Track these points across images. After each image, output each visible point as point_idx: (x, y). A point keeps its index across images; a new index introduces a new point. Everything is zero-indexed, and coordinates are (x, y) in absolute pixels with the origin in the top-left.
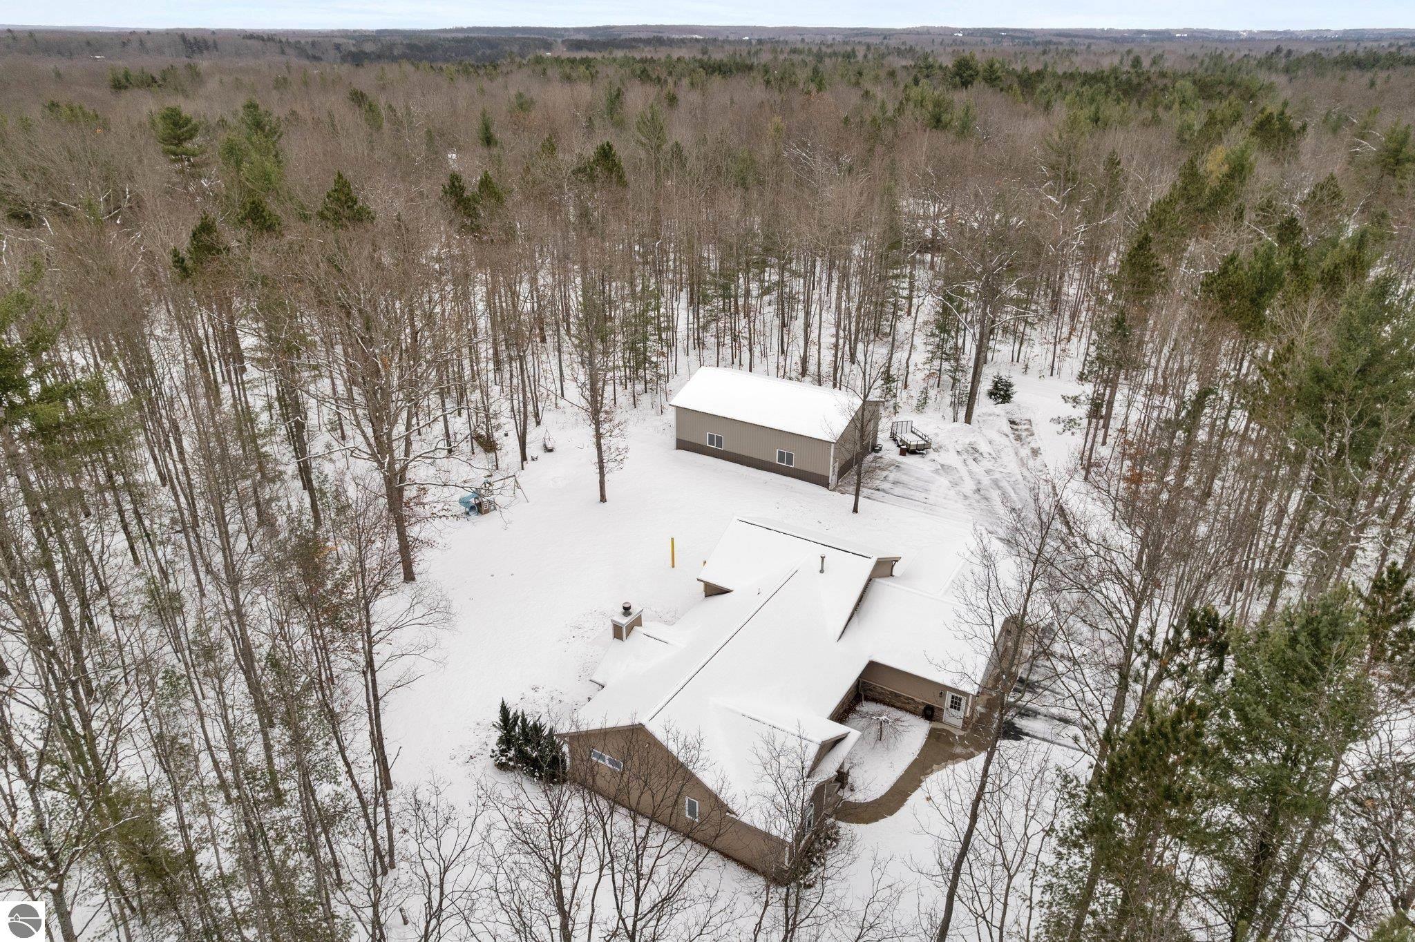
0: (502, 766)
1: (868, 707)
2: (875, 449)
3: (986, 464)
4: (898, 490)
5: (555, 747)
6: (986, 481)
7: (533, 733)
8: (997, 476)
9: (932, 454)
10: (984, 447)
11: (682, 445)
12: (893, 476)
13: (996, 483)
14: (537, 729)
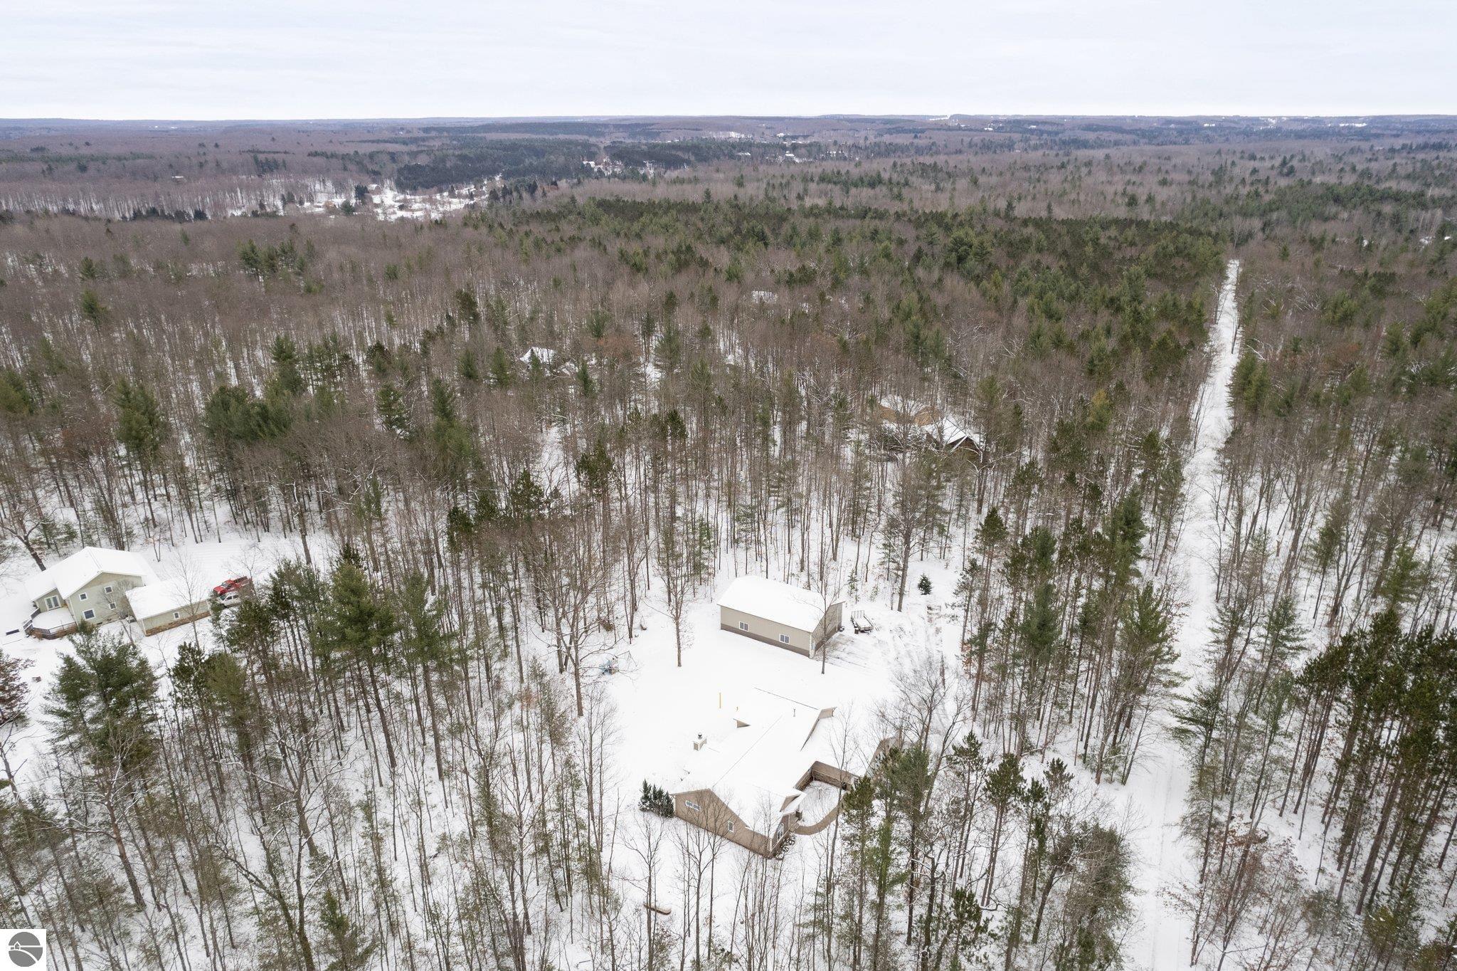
0: (643, 810)
1: (815, 783)
2: (840, 629)
3: (906, 639)
4: (850, 658)
5: (669, 801)
6: (903, 652)
7: (659, 794)
8: (911, 648)
9: (874, 633)
10: (907, 628)
11: (725, 627)
12: (849, 648)
13: (909, 653)
14: (661, 792)
